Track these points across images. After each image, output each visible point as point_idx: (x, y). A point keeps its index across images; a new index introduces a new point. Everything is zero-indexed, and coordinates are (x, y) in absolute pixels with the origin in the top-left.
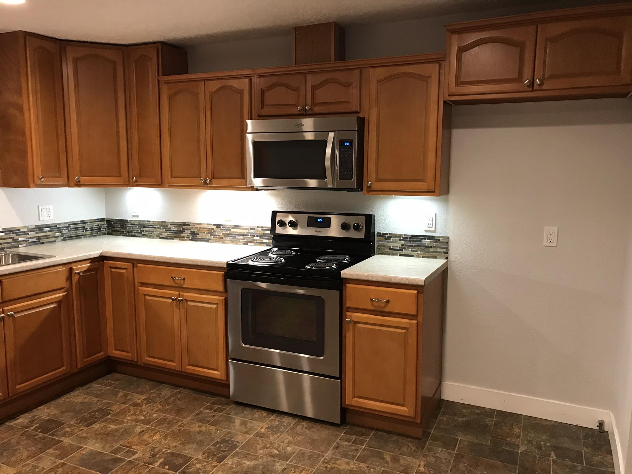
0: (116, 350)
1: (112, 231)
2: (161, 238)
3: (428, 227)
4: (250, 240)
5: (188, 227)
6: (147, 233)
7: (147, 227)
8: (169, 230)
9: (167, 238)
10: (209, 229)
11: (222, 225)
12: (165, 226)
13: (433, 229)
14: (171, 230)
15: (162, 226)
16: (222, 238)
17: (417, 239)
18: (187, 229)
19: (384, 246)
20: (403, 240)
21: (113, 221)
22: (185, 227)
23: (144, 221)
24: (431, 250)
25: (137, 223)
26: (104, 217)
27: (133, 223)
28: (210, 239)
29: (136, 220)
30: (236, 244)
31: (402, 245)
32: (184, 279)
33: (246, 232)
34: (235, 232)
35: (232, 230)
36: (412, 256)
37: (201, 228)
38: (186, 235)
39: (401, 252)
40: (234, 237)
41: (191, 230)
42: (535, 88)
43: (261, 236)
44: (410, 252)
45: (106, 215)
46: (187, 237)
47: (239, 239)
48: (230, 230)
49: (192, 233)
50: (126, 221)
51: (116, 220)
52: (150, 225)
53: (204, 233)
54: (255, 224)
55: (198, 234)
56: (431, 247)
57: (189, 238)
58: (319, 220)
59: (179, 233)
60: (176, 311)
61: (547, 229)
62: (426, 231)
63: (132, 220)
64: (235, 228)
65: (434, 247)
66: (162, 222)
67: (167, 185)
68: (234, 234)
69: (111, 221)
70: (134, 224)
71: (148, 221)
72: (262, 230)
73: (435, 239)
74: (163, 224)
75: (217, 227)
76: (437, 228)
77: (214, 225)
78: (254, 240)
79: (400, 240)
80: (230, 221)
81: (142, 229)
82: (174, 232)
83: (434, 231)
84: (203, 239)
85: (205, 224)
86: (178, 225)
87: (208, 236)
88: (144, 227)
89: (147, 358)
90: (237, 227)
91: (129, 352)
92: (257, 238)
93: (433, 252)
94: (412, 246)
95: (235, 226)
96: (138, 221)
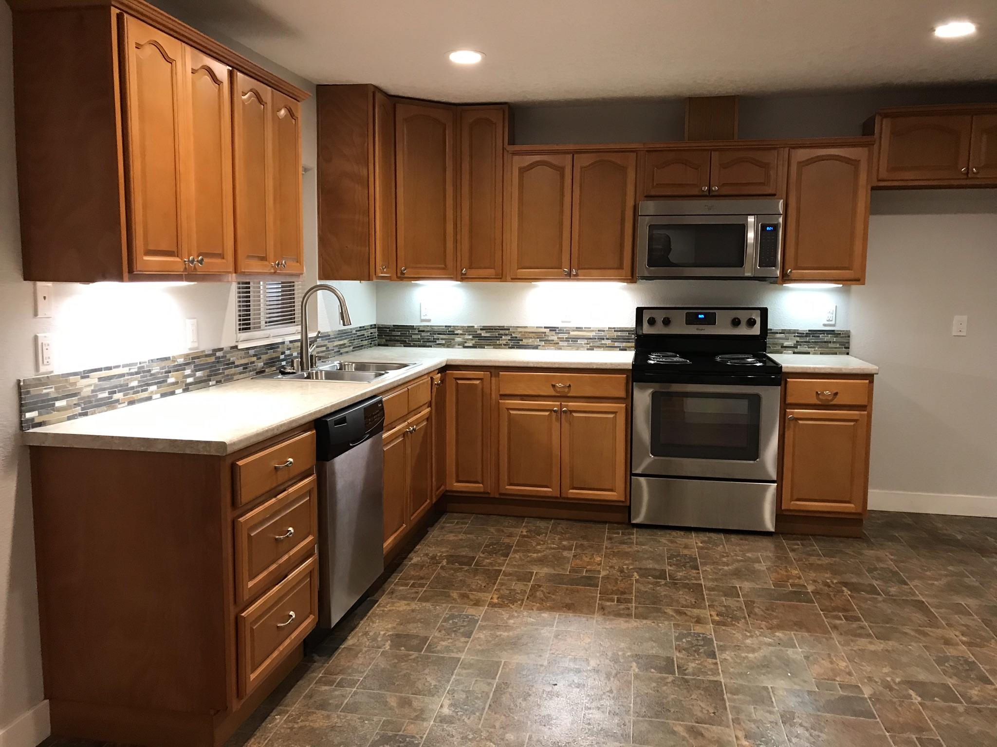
0: (458, 481)
1: (386, 341)
2: (465, 347)
3: (828, 321)
4: (598, 344)
5: (507, 332)
6: (444, 342)
7: (445, 334)
8: (479, 336)
9: (474, 347)
10: (539, 333)
11: (558, 328)
12: (472, 332)
13: (833, 322)
14: (482, 337)
15: (467, 332)
16: (558, 343)
17: (815, 334)
18: (506, 335)
19: (776, 344)
20: (797, 336)
21: (389, 328)
22: (502, 332)
23: (440, 326)
24: (830, 345)
25: (429, 329)
26: (374, 323)
27: (421, 329)
28: (540, 346)
29: (428, 326)
30: (577, 350)
31: (797, 342)
32: (570, 386)
33: (591, 334)
34: (576, 336)
35: (572, 333)
36: (809, 353)
37: (526, 332)
38: (504, 342)
39: (796, 350)
40: (575, 341)
41: (511, 335)
42: (969, 176)
43: (613, 339)
44: (805, 349)
45: (377, 320)
46: (504, 345)
47: (582, 344)
48: (569, 333)
49: (513, 339)
50: (412, 327)
51: (394, 326)
52: (449, 331)
53: (531, 338)
54: (605, 325)
55: (522, 340)
56: (830, 342)
57: (509, 345)
58: (700, 316)
59: (494, 340)
60: (556, 425)
61: (957, 319)
62: (825, 325)
63: (421, 326)
64: (576, 331)
65: (834, 342)
66: (468, 327)
67: (509, 278)
68: (574, 338)
69: (386, 328)
70: (423, 331)
71: (446, 326)
72: (615, 331)
73: (835, 334)
74: (469, 330)
75: (550, 330)
76: (837, 322)
77: (545, 328)
78: (602, 344)
79: (795, 336)
80: (570, 322)
81: (436, 336)
82: (486, 338)
83: (834, 325)
84: (528, 345)
85: (533, 327)
86: (492, 329)
87: (537, 342)
88: (438, 334)
89: (508, 487)
90: (579, 329)
91: (480, 483)
92: (608, 342)
93: (832, 348)
94: (809, 342)
95: (576, 328)
96: (431, 326)
